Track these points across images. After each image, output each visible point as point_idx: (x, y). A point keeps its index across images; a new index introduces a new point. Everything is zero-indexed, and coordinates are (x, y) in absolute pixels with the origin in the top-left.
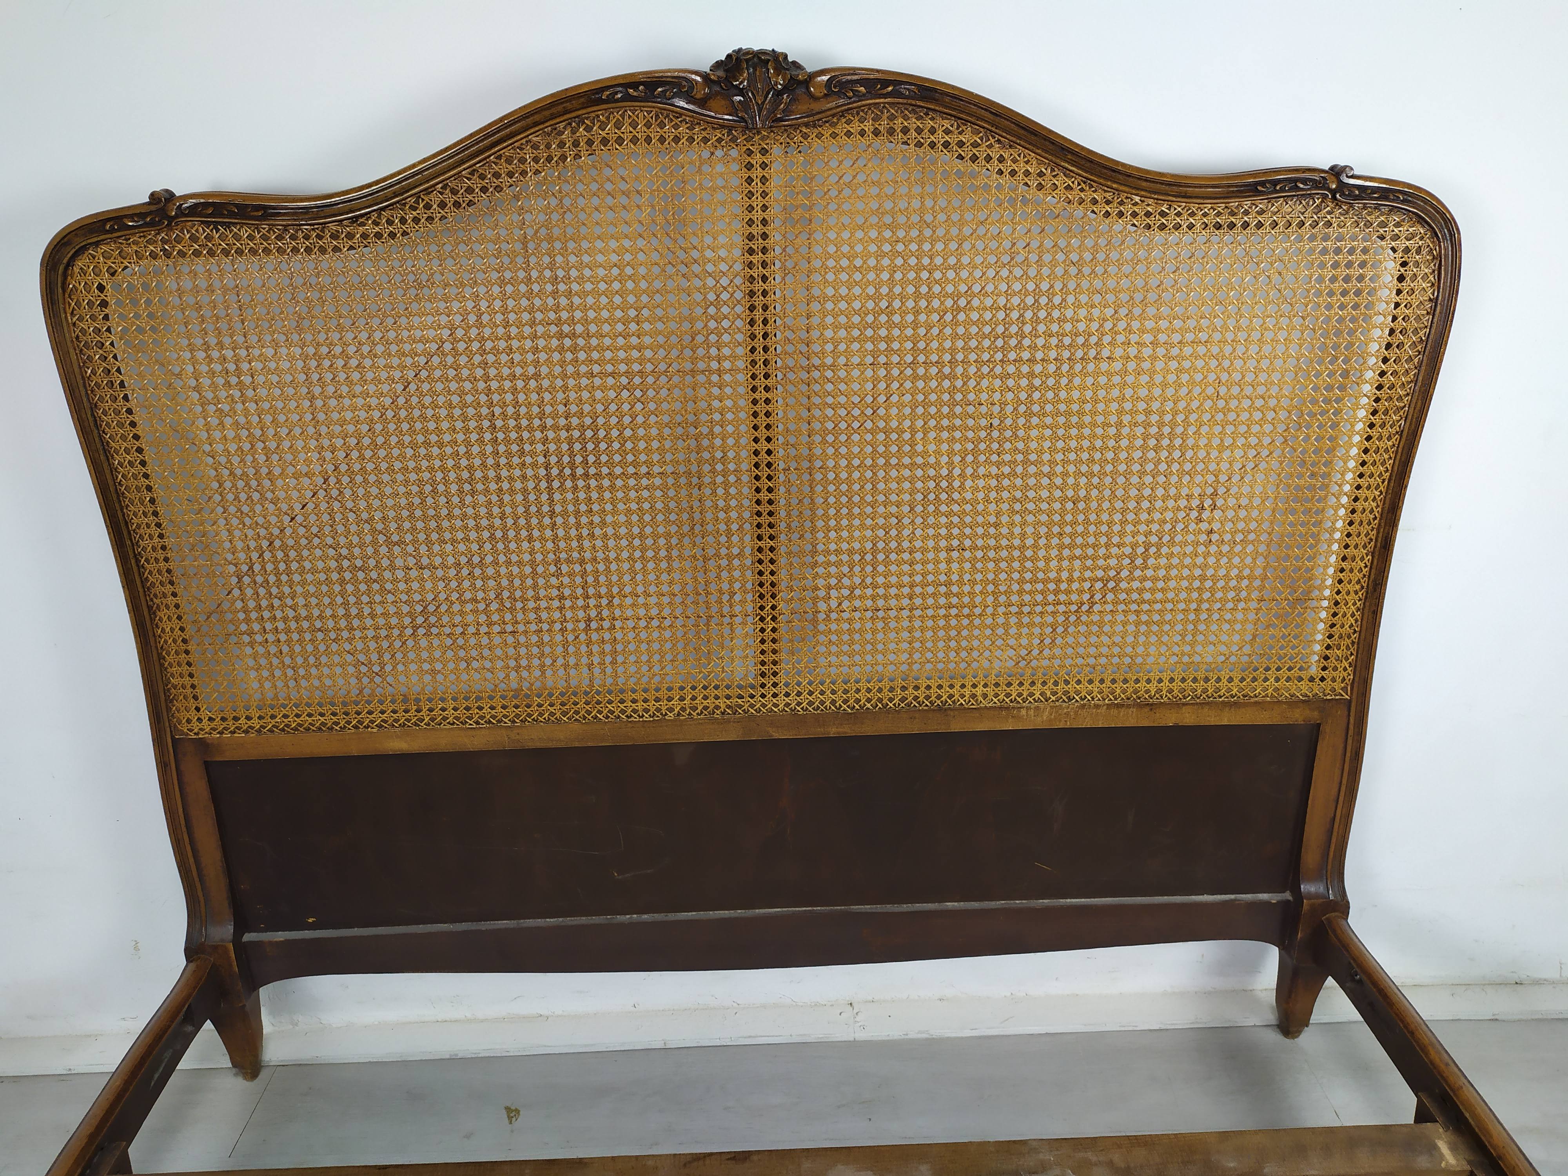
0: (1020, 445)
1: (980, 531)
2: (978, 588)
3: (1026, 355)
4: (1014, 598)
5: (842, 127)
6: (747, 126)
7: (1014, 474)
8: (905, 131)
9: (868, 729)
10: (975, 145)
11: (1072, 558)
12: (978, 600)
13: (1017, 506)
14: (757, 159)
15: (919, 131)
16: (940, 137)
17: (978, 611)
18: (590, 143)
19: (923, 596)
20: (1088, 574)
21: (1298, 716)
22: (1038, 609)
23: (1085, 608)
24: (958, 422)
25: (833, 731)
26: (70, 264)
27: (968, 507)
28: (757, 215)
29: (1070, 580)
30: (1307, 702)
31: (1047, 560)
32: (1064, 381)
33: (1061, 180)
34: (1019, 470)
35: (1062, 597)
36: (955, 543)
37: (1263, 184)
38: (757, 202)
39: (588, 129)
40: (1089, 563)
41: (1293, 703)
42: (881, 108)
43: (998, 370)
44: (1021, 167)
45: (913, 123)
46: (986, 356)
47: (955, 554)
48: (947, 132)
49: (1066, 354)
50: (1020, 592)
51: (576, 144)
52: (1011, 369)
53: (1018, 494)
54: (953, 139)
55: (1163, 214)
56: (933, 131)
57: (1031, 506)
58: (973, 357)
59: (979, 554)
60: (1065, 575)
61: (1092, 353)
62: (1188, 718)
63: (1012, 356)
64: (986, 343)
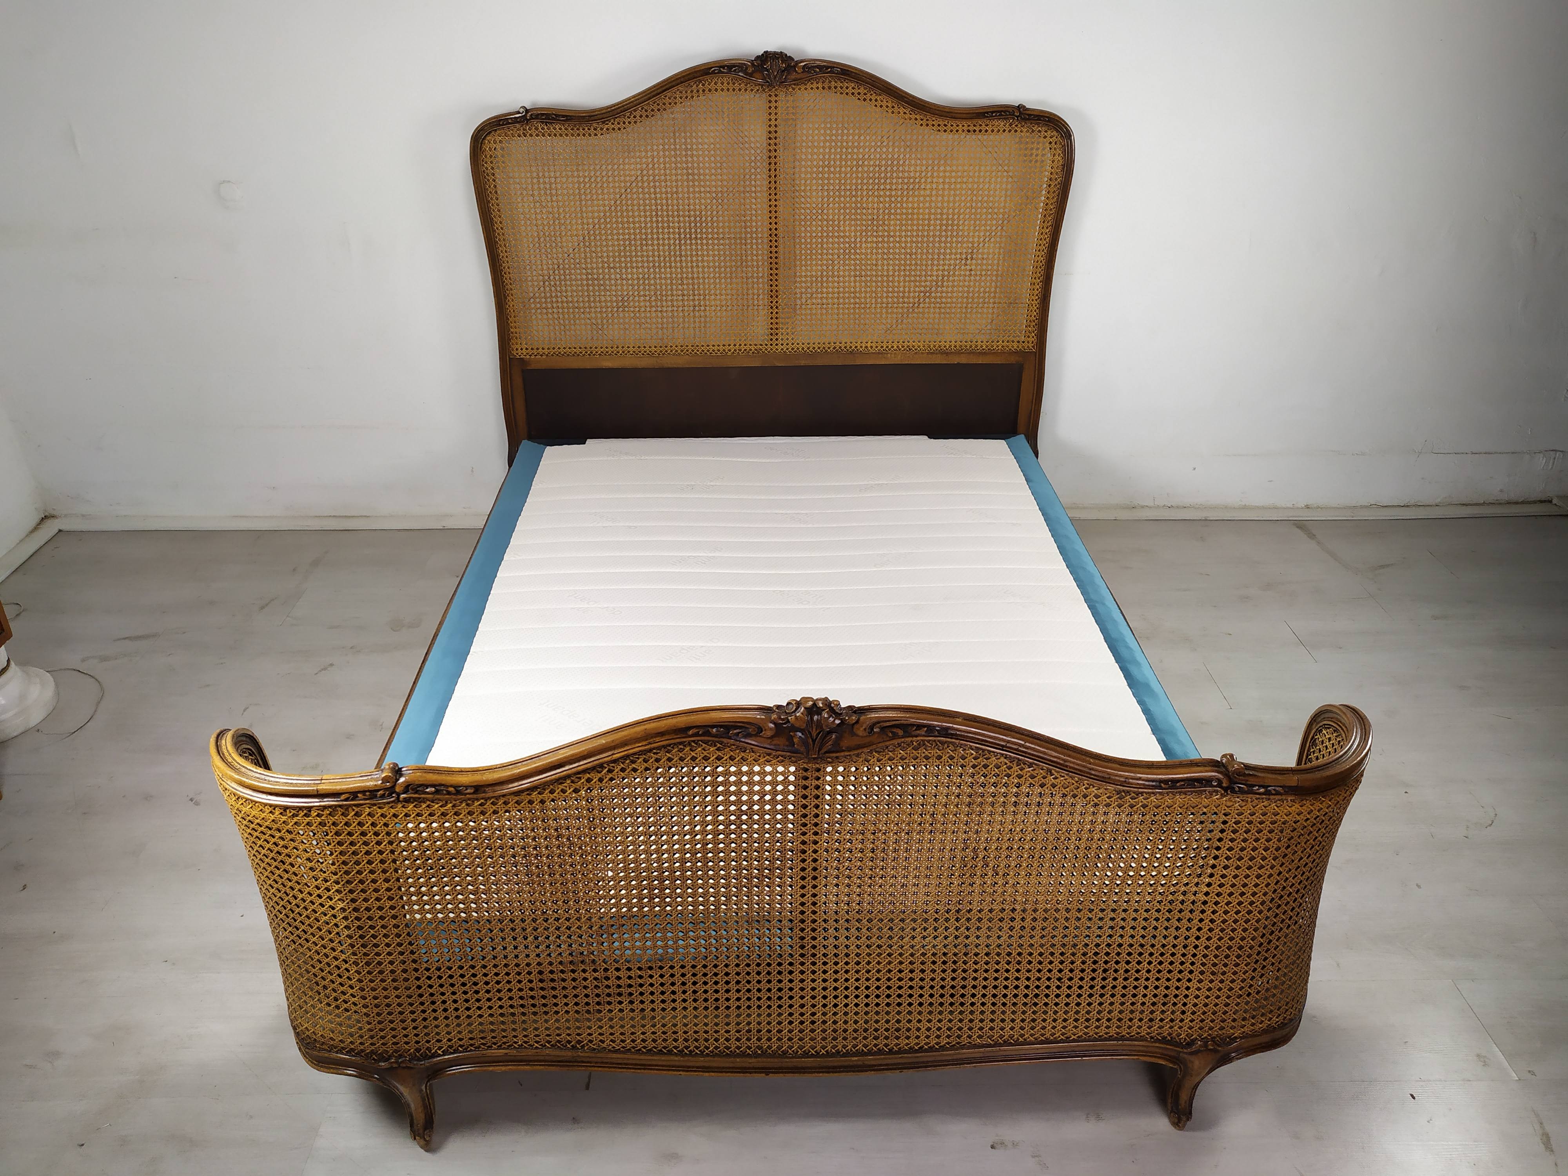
0: (886, 228)
1: (869, 268)
2: (868, 295)
3: (888, 187)
4: (885, 300)
5: (809, 86)
6: (771, 85)
7: (883, 241)
8: (836, 87)
9: (819, 362)
10: (865, 94)
11: (910, 281)
12: (868, 300)
13: (885, 257)
14: (773, 99)
15: (841, 88)
16: (850, 90)
17: (868, 306)
18: (704, 91)
19: (844, 298)
20: (917, 289)
21: (1012, 360)
22: (895, 305)
23: (916, 305)
24: (859, 217)
25: (803, 363)
26: (484, 139)
27: (863, 257)
28: (773, 123)
29: (909, 292)
30: (1016, 353)
31: (899, 282)
32: (905, 199)
33: (902, 110)
34: (886, 239)
35: (906, 300)
36: (858, 273)
37: (987, 113)
38: (773, 117)
39: (703, 85)
40: (918, 284)
41: (1011, 353)
42: (826, 77)
43: (876, 193)
44: (884, 104)
45: (839, 84)
46: (871, 187)
47: (858, 278)
48: (853, 88)
49: (906, 187)
50: (887, 297)
51: (698, 91)
52: (882, 193)
53: (886, 251)
54: (856, 91)
55: (945, 125)
56: (847, 88)
57: (891, 256)
58: (865, 187)
59: (869, 279)
60: (907, 289)
61: (917, 186)
62: (963, 360)
63: (882, 187)
64: (871, 181)
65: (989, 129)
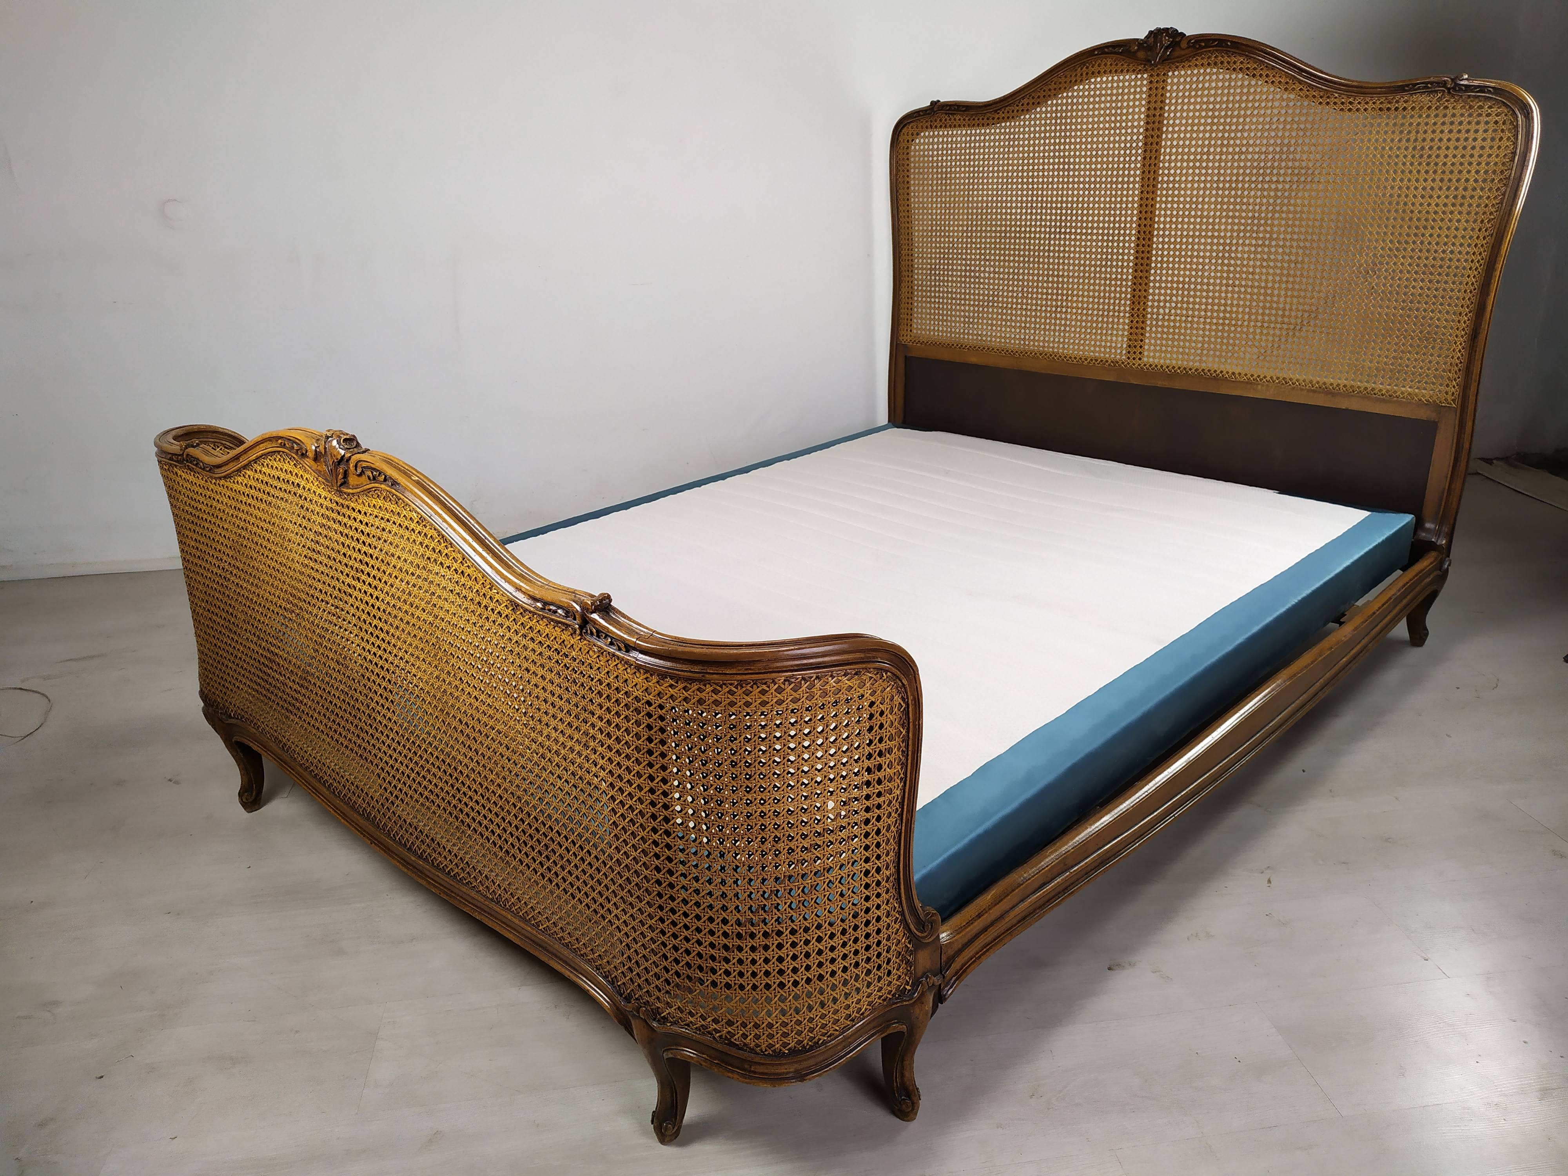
0: (1268, 229)
1: (1244, 276)
2: (1241, 310)
3: (1274, 179)
4: (1260, 318)
6: (1151, 64)
7: (1263, 245)
8: (1222, 63)
9: (1178, 385)
10: (1255, 69)
11: (1292, 296)
12: (1240, 316)
13: (1265, 264)
14: (1155, 79)
15: (1228, 63)
16: (1238, 65)
17: (1240, 323)
18: (1087, 74)
19: (1212, 311)
20: (1301, 307)
21: (1423, 414)
22: (1272, 325)
23: (1298, 327)
24: (1237, 214)
25: (1160, 383)
26: (901, 131)
27: (1239, 262)
29: (1291, 310)
30: (1428, 404)
31: (1279, 296)
32: (1293, 194)
33: (1298, 86)
34: (1267, 243)
35: (1286, 320)
36: (1231, 282)
37: (1407, 86)
39: (1087, 68)
40: (1301, 300)
41: (1420, 404)
42: (1212, 52)
43: (1260, 186)
44: (1278, 79)
45: (1226, 59)
46: (1254, 179)
47: (1230, 289)
48: (1242, 63)
49: (1296, 179)
50: (1263, 314)
52: (1266, 186)
53: (1265, 257)
54: (1245, 66)
55: (1351, 103)
56: (1235, 63)
57: (1272, 264)
58: (1247, 179)
59: (1243, 290)
60: (1288, 307)
61: (1309, 179)
62: (1354, 405)
63: (1267, 179)
64: (1255, 171)
65: (1408, 105)
